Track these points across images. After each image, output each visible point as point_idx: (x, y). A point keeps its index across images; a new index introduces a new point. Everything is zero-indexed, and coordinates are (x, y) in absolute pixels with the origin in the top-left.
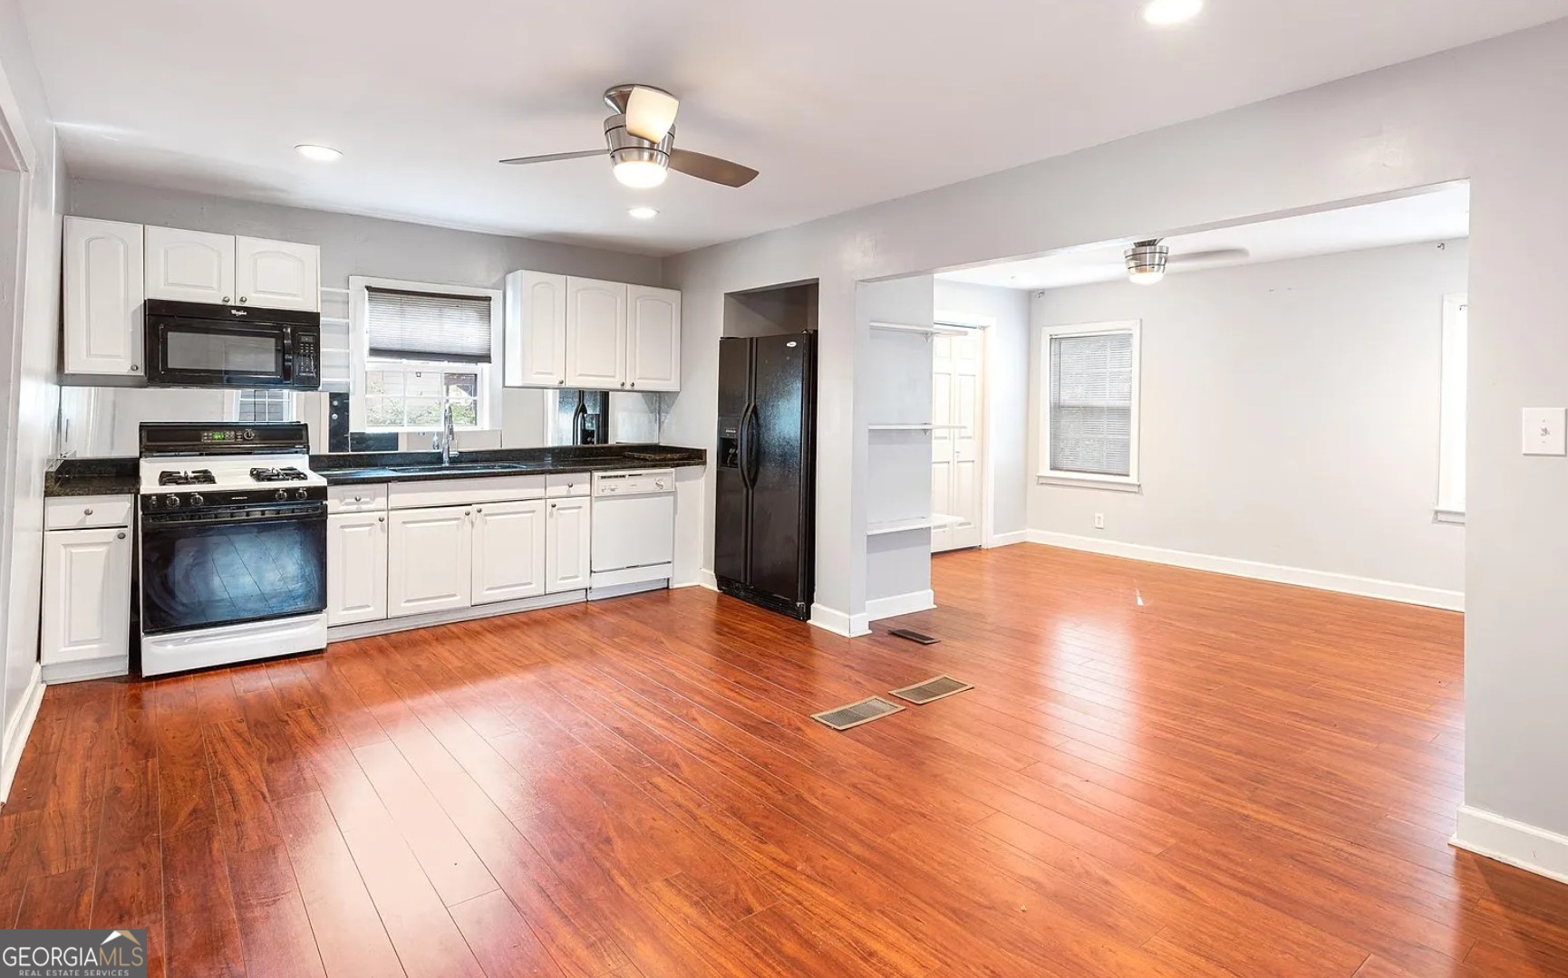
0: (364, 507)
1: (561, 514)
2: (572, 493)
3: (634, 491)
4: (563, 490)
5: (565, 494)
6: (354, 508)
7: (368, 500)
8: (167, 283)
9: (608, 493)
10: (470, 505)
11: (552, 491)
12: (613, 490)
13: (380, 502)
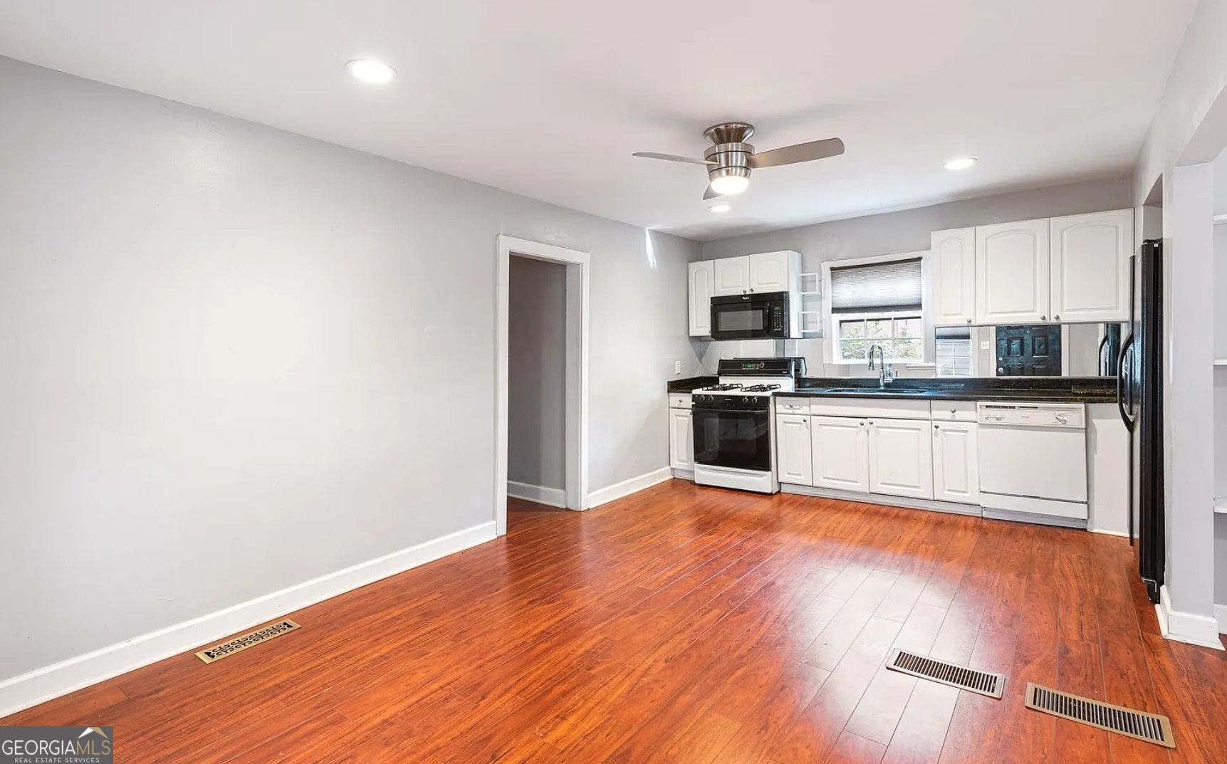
0: (797, 412)
1: (946, 435)
2: (957, 418)
3: (1025, 422)
4: (948, 415)
5: (949, 418)
6: (790, 411)
7: (798, 407)
8: (723, 288)
9: (994, 421)
10: (866, 418)
11: (936, 414)
12: (998, 419)
13: (805, 410)
